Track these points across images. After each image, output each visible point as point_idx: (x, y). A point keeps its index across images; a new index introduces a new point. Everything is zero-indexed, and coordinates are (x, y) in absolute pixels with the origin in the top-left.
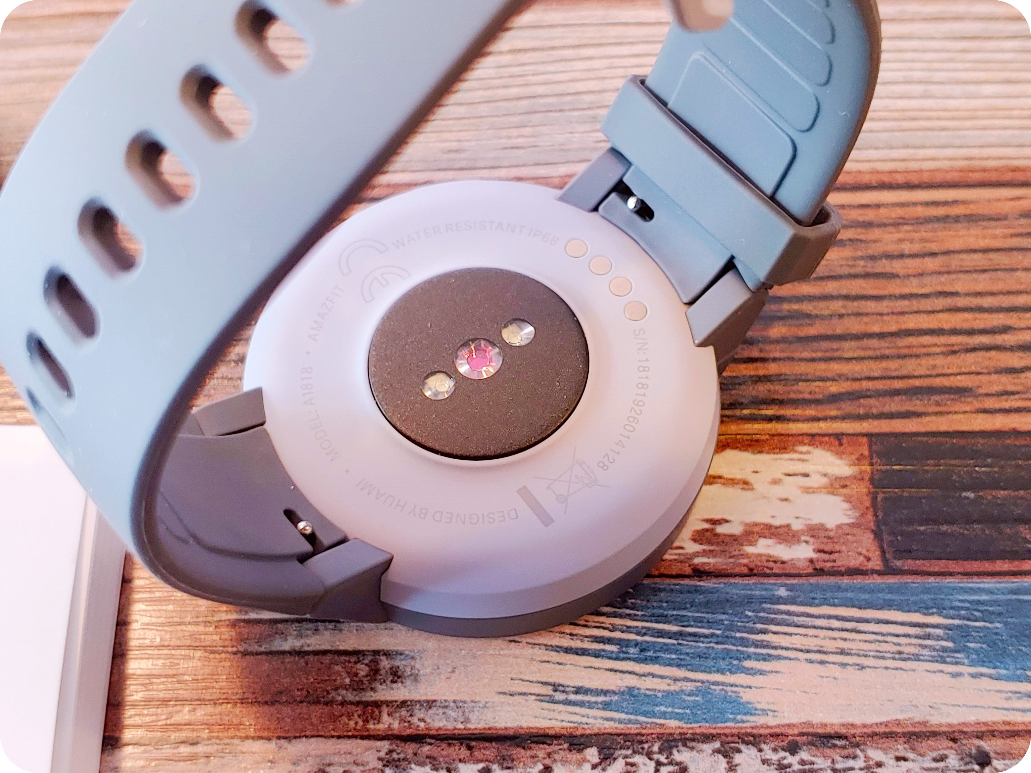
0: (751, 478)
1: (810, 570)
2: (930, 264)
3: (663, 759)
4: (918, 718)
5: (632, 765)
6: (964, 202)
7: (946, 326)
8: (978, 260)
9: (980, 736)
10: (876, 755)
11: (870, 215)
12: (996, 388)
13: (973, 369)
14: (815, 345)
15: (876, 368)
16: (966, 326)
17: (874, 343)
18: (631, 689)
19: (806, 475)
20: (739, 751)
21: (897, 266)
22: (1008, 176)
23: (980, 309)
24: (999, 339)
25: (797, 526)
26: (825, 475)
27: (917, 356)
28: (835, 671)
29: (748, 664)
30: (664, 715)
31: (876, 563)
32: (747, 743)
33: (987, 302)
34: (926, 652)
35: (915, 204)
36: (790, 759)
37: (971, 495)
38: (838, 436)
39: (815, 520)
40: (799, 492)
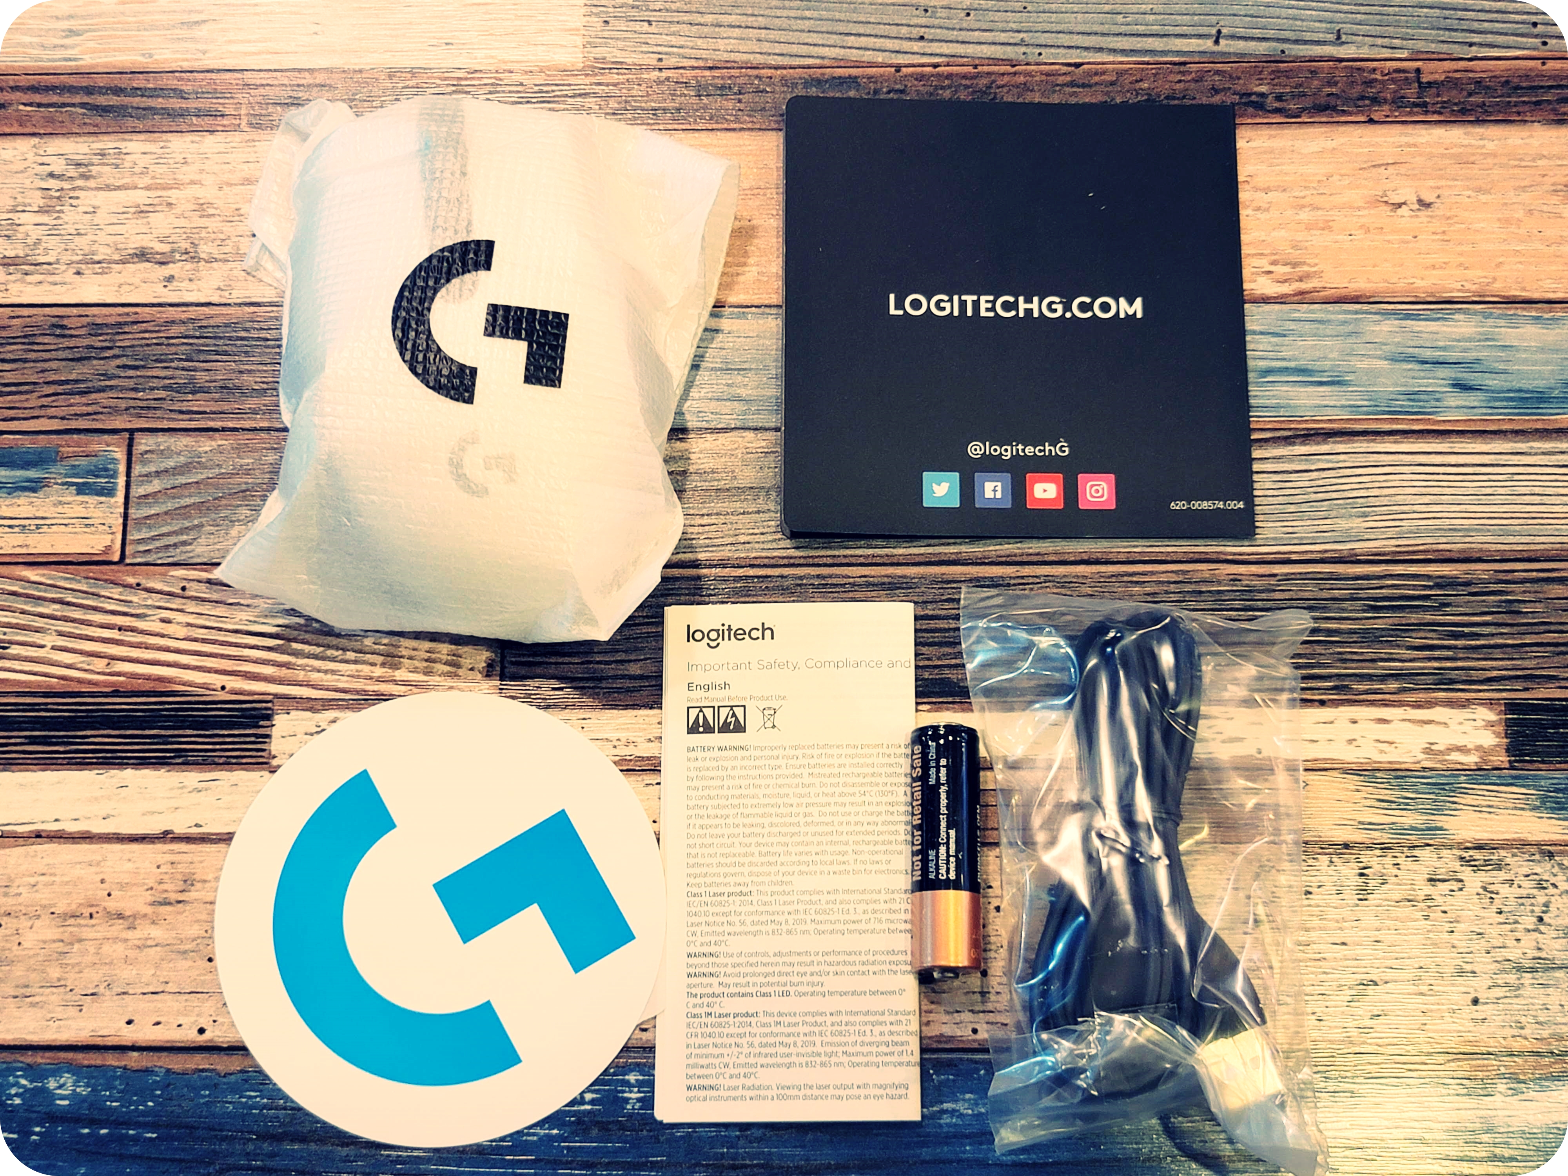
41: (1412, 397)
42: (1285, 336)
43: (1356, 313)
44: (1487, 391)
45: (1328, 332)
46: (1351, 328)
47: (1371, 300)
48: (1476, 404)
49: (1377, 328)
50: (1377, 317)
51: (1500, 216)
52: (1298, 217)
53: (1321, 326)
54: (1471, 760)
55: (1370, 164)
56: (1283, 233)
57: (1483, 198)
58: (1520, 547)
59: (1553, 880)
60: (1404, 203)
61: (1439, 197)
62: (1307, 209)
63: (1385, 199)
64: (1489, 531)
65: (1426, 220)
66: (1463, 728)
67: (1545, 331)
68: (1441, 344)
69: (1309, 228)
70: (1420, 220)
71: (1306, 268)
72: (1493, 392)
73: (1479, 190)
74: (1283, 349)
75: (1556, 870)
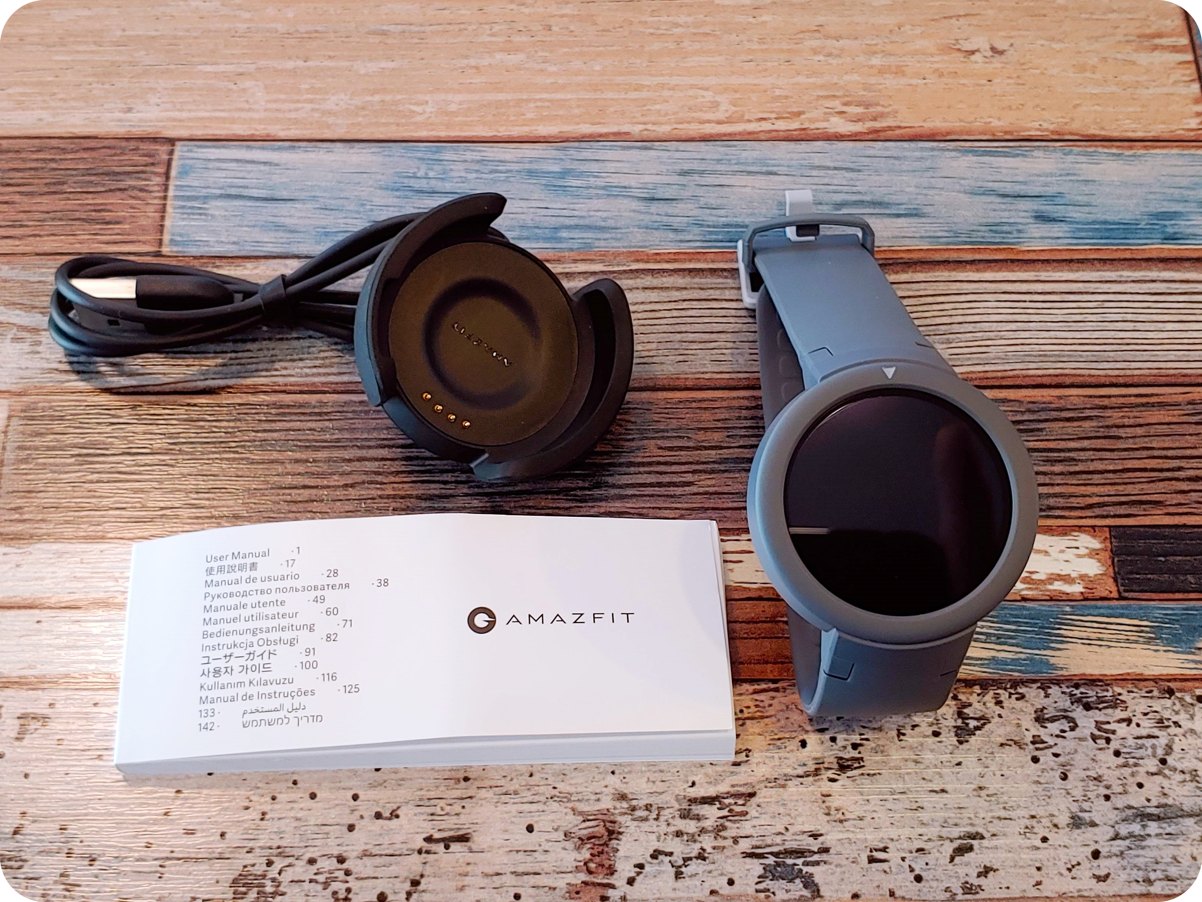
0: (1049, 550)
1: (1081, 598)
2: (1139, 431)
3: (1012, 691)
4: (1138, 671)
5: (998, 694)
6: (1157, 395)
7: (1149, 467)
8: (1165, 429)
9: (1169, 681)
10: (1118, 690)
11: (1106, 402)
12: (1174, 502)
13: (1163, 491)
14: (1079, 476)
15: (1112, 490)
16: (1159, 466)
17: (1111, 475)
18: (994, 657)
19: (1078, 548)
20: (1050, 688)
21: (1121, 432)
22: (1181, 380)
23: (1166, 457)
24: (1177, 474)
25: (1074, 575)
26: (1087, 548)
27: (1133, 483)
28: (1096, 649)
29: (1052, 645)
30: (1011, 670)
31: (1115, 595)
32: (1054, 684)
33: (1170, 453)
34: (1141, 639)
35: (1130, 396)
36: (1076, 692)
37: (1163, 559)
38: (1093, 527)
39: (1083, 572)
40: (1074, 557)
41: (994, 228)
42: (859, 171)
43: (933, 149)
44: (1071, 223)
45: (904, 168)
46: (928, 164)
47: (949, 138)
48: (1060, 235)
49: (955, 164)
50: (953, 154)
51: (1074, 62)
52: (870, 63)
53: (896, 162)
54: (1077, 589)
55: (942, 15)
56: (855, 77)
57: (1057, 46)
58: (1117, 372)
59: (1175, 718)
60: (978, 51)
61: (1012, 45)
62: (879, 56)
63: (958, 47)
64: (1081, 356)
65: (999, 66)
66: (1064, 556)
67: (1127, 167)
68: (1020, 179)
69: (881, 71)
70: (994, 66)
71: (879, 109)
72: (1077, 223)
73: (1052, 39)
74: (858, 183)
75: (1178, 707)
